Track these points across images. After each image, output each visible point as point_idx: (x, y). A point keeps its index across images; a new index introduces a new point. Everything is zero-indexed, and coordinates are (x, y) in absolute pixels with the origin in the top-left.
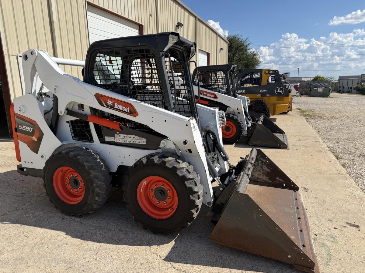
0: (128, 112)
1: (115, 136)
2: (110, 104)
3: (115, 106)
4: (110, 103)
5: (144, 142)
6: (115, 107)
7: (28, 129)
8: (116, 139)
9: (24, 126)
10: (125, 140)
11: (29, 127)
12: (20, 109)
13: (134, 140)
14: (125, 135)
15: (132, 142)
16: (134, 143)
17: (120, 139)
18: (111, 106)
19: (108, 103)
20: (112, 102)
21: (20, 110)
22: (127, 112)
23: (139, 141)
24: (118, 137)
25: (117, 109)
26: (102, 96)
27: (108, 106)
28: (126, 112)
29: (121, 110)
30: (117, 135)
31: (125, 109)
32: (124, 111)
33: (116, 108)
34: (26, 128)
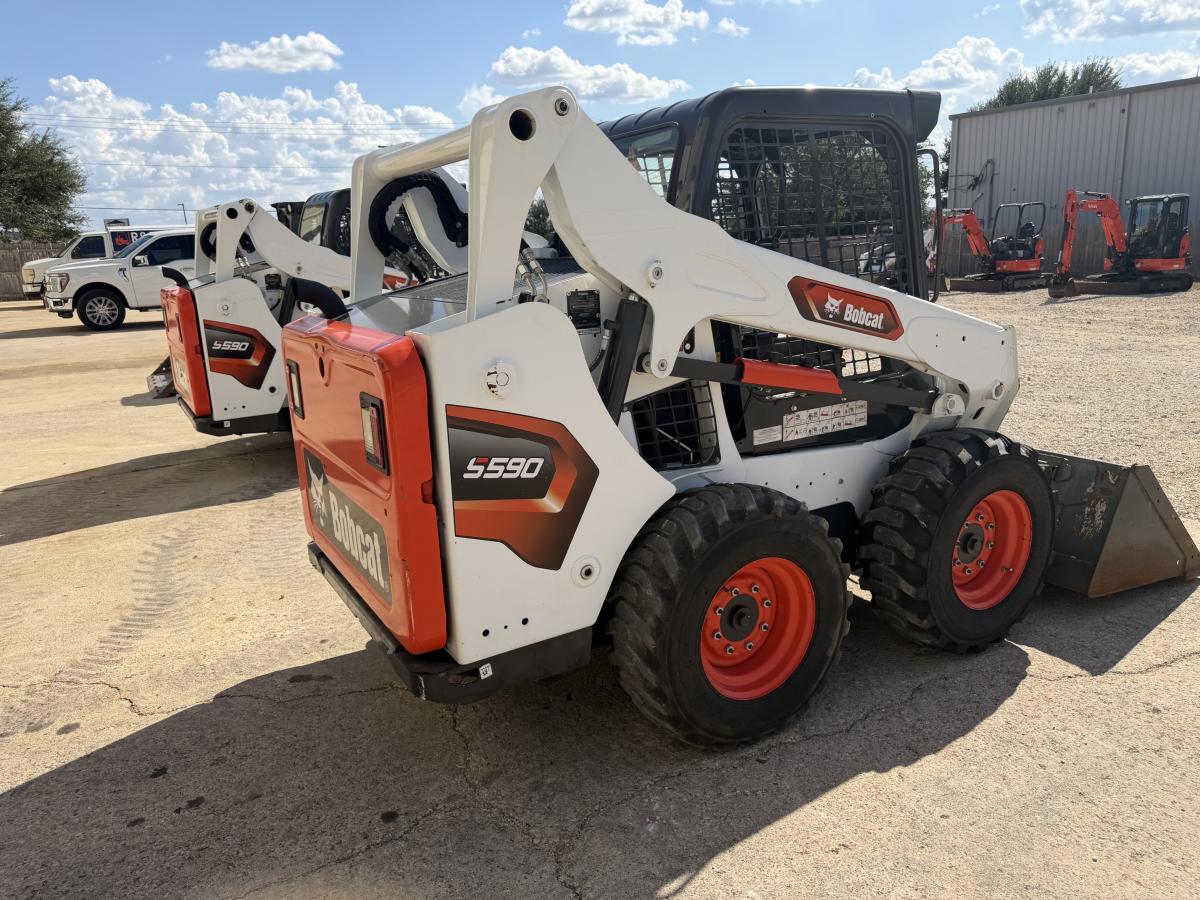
0: (880, 327)
1: (785, 422)
2: (832, 309)
3: (847, 312)
4: (832, 304)
5: (861, 420)
6: (846, 318)
7: (518, 468)
8: (785, 430)
9: (494, 460)
10: (811, 426)
11: (523, 460)
12: (492, 380)
13: (835, 421)
14: (812, 411)
15: (830, 430)
16: (837, 429)
17: (798, 428)
18: (835, 315)
19: (828, 306)
20: (837, 303)
21: (490, 386)
22: (876, 330)
23: (848, 419)
24: (791, 423)
25: (850, 323)
26: (813, 284)
27: (827, 318)
28: (873, 329)
29: (860, 326)
30: (789, 417)
31: (872, 319)
32: (870, 328)
33: (848, 319)
34: (509, 467)
